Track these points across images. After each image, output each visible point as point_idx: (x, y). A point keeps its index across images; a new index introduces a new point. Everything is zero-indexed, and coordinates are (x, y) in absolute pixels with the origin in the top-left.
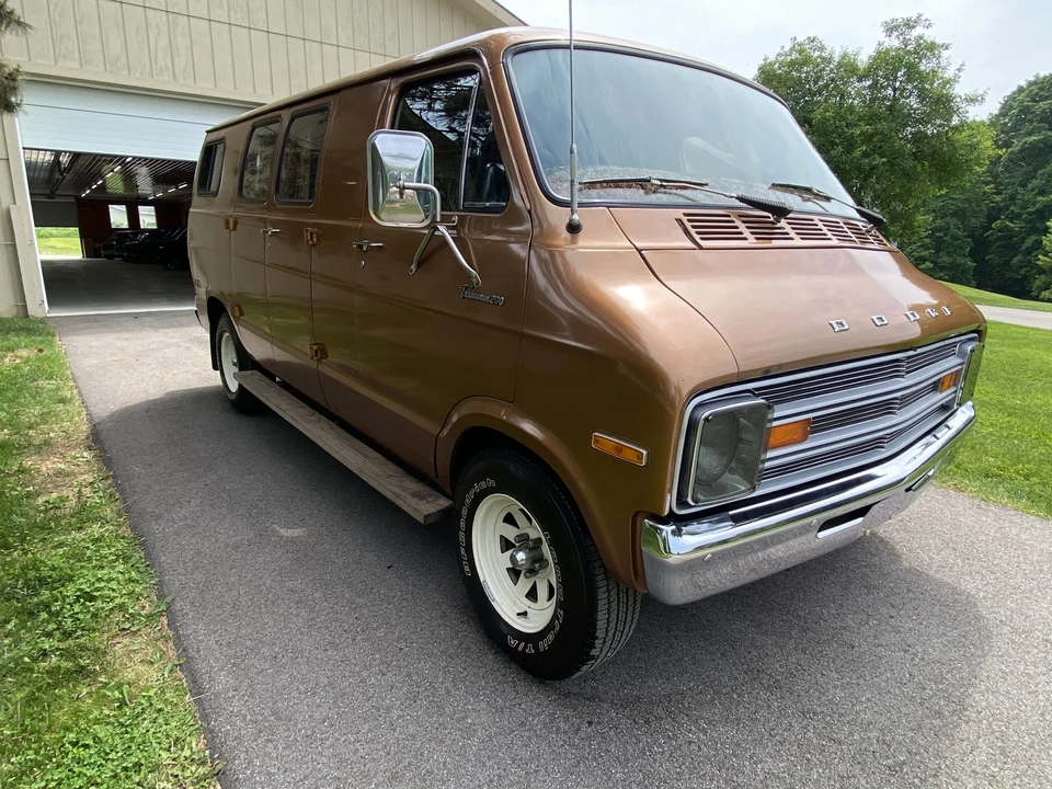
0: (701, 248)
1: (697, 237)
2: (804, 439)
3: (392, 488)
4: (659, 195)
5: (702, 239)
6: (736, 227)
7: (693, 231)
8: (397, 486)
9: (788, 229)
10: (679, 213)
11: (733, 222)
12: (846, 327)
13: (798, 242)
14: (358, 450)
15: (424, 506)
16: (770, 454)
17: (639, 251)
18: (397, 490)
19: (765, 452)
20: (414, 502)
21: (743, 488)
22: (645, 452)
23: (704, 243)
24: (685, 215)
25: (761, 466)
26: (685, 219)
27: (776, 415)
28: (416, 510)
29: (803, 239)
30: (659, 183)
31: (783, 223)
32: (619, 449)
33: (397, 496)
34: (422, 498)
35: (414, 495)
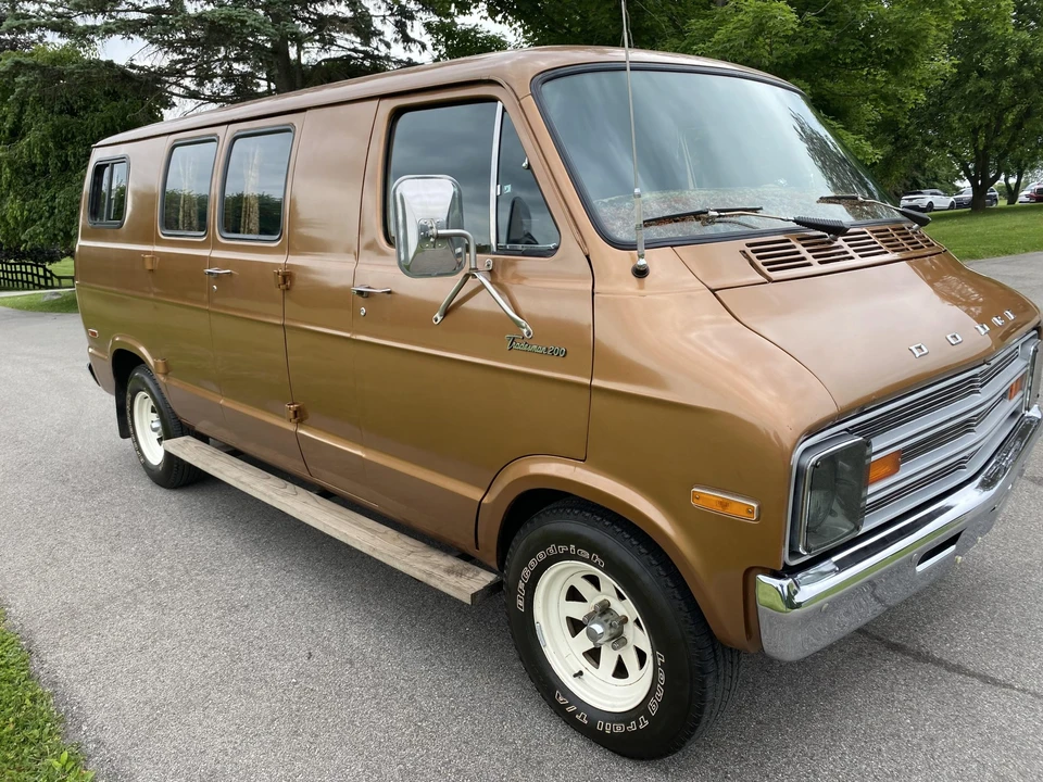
0: (770, 280)
1: (765, 269)
2: (896, 470)
3: (419, 566)
4: (716, 225)
5: (770, 270)
6: (798, 253)
7: (759, 263)
8: (424, 563)
9: (845, 246)
10: (741, 244)
11: (794, 247)
12: (926, 351)
13: (858, 261)
14: (360, 526)
15: (468, 584)
16: (871, 490)
17: (713, 291)
18: (427, 568)
19: (866, 487)
20: (452, 579)
21: (846, 531)
22: (755, 506)
23: (775, 275)
24: (749, 245)
25: (862, 505)
26: (748, 250)
27: (874, 449)
28: (459, 589)
29: (862, 256)
30: (716, 214)
31: (840, 241)
32: (724, 504)
33: (430, 575)
34: (460, 574)
35: (450, 571)
